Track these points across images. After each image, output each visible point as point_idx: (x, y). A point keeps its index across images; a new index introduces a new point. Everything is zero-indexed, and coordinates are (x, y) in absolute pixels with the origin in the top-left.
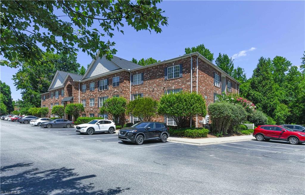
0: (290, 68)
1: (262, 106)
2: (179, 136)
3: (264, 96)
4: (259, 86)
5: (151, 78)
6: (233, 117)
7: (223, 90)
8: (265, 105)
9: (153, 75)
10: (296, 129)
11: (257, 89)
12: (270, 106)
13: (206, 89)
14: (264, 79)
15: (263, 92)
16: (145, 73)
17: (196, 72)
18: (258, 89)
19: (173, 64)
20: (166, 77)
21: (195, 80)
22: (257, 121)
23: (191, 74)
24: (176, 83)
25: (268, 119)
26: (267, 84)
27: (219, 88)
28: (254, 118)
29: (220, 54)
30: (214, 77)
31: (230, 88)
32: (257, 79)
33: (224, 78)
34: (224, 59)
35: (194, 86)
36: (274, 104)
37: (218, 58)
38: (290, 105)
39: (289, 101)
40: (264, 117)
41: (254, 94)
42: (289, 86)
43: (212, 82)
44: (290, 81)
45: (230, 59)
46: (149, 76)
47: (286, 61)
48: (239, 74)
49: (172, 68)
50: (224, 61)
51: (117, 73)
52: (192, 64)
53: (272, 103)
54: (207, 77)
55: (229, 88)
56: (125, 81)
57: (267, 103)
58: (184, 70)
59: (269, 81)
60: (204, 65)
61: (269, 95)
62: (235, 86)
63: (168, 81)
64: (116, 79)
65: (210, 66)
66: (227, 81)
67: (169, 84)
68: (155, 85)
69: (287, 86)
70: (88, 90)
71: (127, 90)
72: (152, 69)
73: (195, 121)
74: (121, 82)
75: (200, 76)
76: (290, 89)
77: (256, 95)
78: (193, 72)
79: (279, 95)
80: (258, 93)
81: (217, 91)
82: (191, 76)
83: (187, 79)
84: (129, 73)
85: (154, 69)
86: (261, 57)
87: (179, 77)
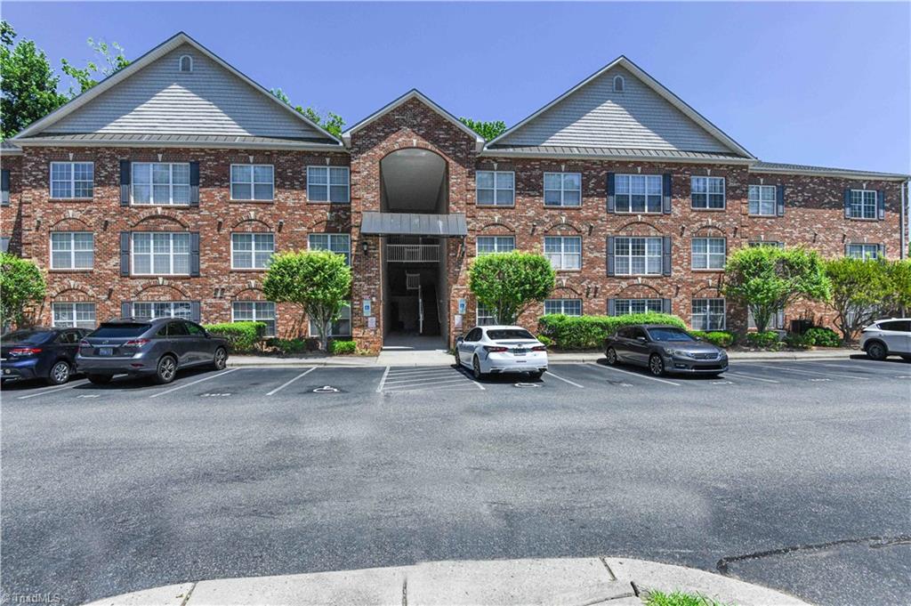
5: (807, 204)
9: (814, 199)
16: (790, 187)
19: (864, 185)
20: (847, 210)
23: (901, 217)
24: (872, 231)
35: (907, 242)
46: (800, 199)
51: (714, 165)
58: (887, 205)
63: (853, 223)
67: (856, 231)
68: (819, 226)
70: (532, 197)
72: (811, 182)
74: (735, 196)
82: (901, 221)
83: (894, 227)
85: (814, 184)
87: (876, 219)
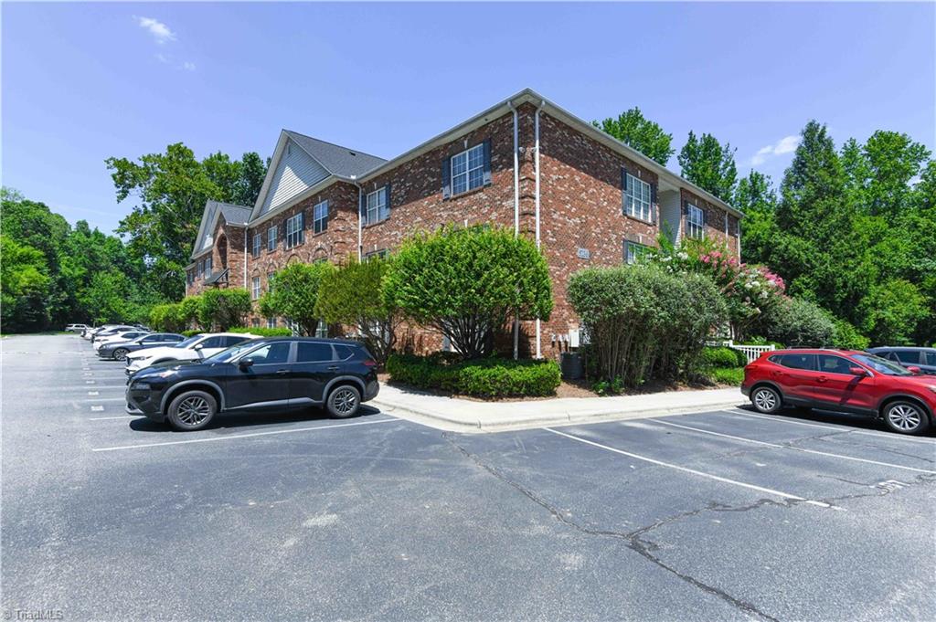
0: (923, 165)
1: (815, 285)
2: (446, 390)
3: (820, 251)
4: (804, 217)
5: (409, 198)
6: (662, 320)
7: (669, 233)
8: (826, 280)
9: (415, 188)
10: (930, 364)
11: (797, 230)
12: (845, 285)
13: (585, 225)
14: (820, 192)
15: (818, 237)
16: (394, 183)
17: (533, 161)
18: (801, 228)
19: (466, 142)
20: (447, 187)
21: (527, 189)
22: (798, 336)
23: (514, 171)
24: (475, 207)
25: (835, 331)
26: (832, 211)
27: (649, 225)
28: (784, 326)
29: (691, 134)
30: (623, 186)
31: (700, 228)
32: (798, 196)
33: (676, 193)
34: (706, 150)
35: (525, 210)
36: (859, 276)
37: (687, 148)
38: (926, 283)
39: (927, 271)
40: (823, 320)
41: (787, 247)
42: (923, 222)
43: (612, 202)
44: (927, 208)
45: (724, 149)
46: (403, 192)
47: (910, 145)
48: (755, 193)
49: (465, 155)
50: (705, 155)
51: (322, 191)
52: (519, 133)
53: (851, 275)
54: (588, 185)
55: (695, 226)
56: (341, 214)
57: (834, 275)
58: (495, 159)
59: (840, 199)
60: (572, 142)
61: (840, 245)
62: (723, 221)
63: (453, 203)
64: (321, 211)
65: (603, 146)
66: (686, 202)
67: (456, 213)
68: (419, 219)
69: (915, 226)
70: (264, 248)
71: (351, 240)
72: (412, 168)
73: (528, 337)
74: (331, 216)
75: (555, 177)
76: (925, 233)
77: (795, 247)
78: (521, 163)
79: (889, 252)
80: (800, 241)
81: (640, 235)
82: (514, 176)
83: (505, 191)
84: (357, 189)
85: (415, 167)
86: (811, 121)
87: (481, 187)
